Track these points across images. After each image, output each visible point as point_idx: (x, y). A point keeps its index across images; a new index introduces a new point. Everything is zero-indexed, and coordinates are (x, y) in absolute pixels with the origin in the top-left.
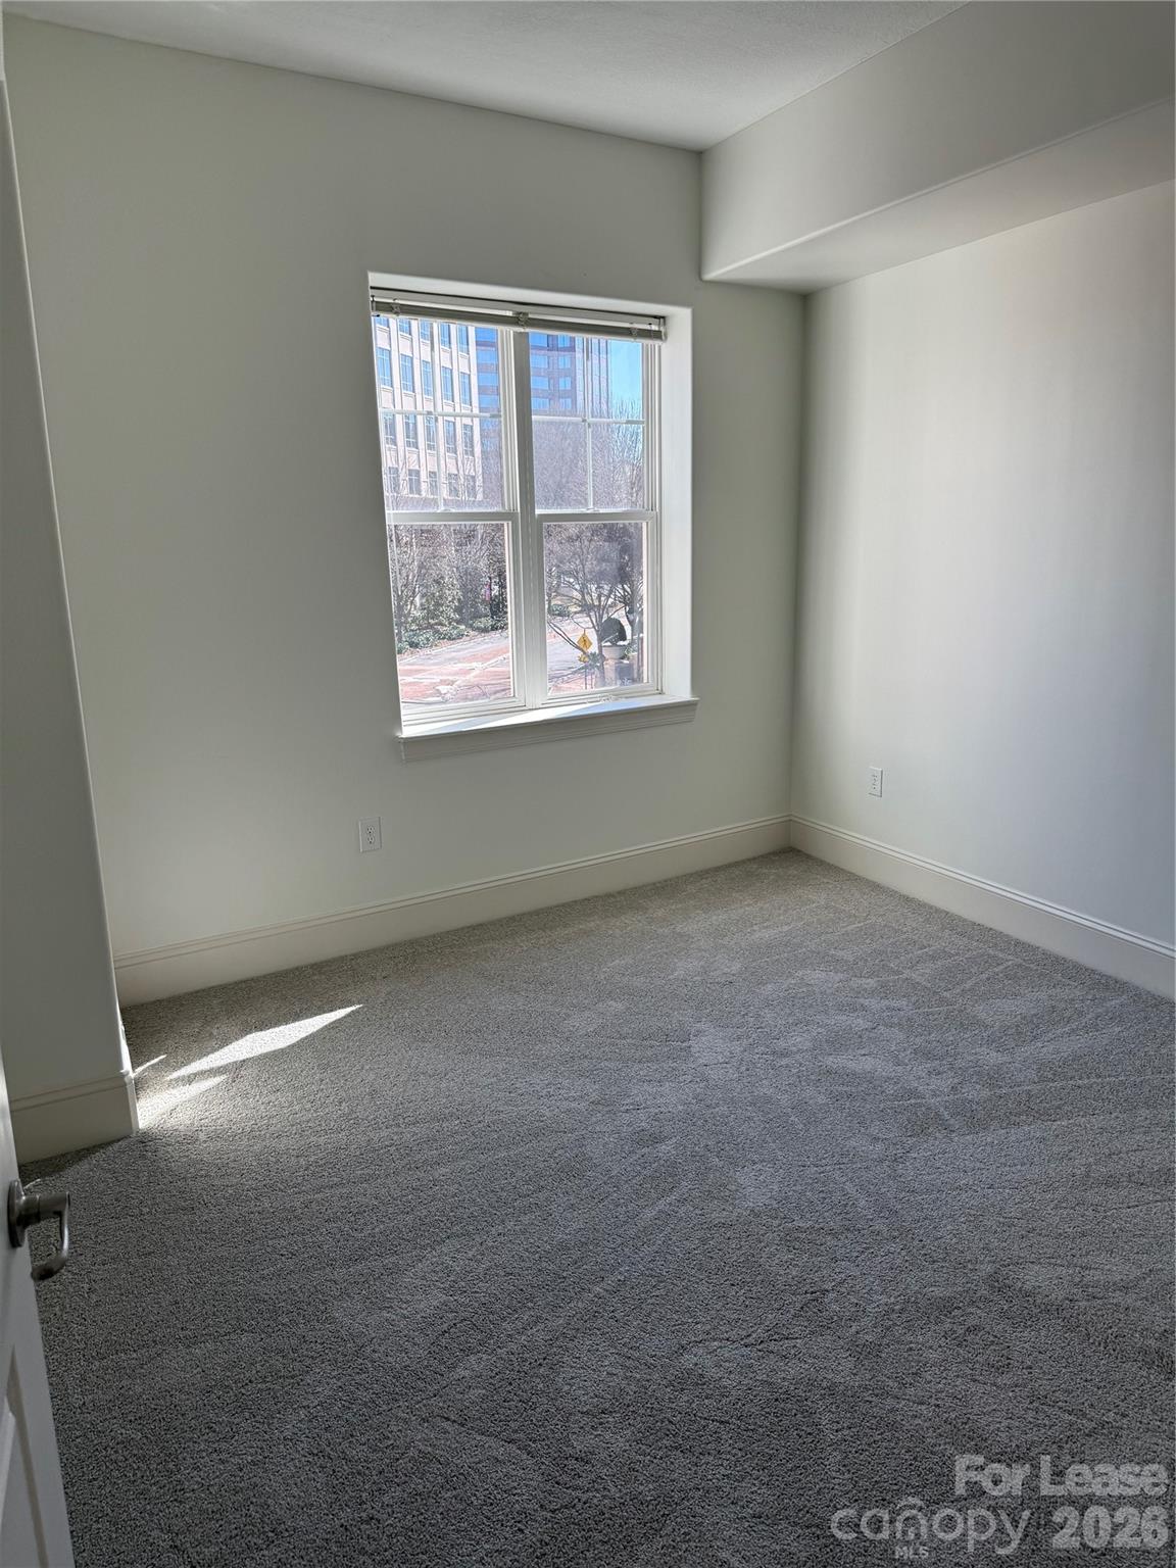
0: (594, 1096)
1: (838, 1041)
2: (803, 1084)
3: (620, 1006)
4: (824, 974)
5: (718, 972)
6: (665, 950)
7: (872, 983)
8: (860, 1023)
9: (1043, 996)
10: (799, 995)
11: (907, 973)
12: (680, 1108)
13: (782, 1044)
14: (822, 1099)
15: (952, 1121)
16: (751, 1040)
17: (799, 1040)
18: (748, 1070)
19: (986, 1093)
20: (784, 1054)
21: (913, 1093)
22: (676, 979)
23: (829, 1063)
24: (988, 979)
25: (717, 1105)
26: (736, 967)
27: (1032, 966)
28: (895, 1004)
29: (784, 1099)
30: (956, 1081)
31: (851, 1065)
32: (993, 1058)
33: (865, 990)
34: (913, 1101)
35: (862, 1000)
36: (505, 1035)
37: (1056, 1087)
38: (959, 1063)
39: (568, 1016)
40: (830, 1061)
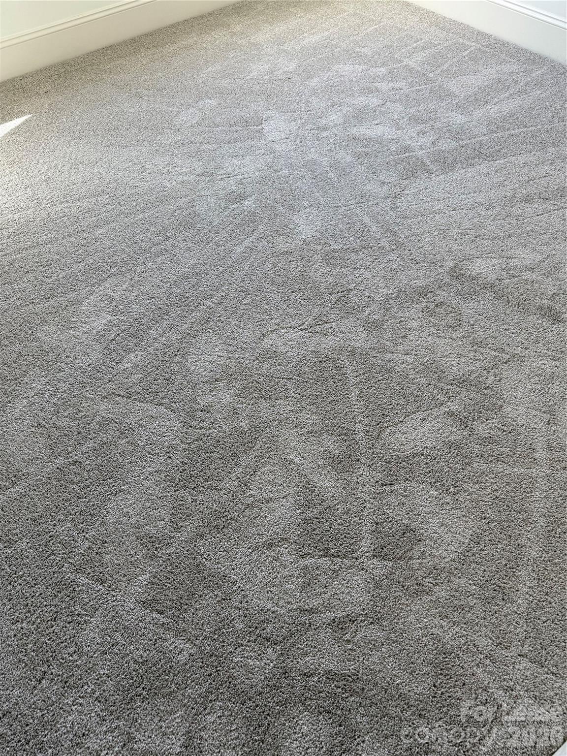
0: (199, 171)
1: (360, 116)
2: (338, 148)
3: (213, 103)
4: (352, 66)
5: (281, 71)
6: (244, 57)
7: (383, 70)
8: (375, 101)
9: (493, 71)
10: (335, 84)
11: (406, 61)
12: (257, 174)
13: (323, 121)
14: (349, 159)
15: (431, 167)
16: (303, 120)
17: (335, 117)
18: (301, 142)
19: (453, 144)
20: (326, 128)
21: (407, 149)
22: (252, 79)
23: (354, 132)
24: (458, 62)
25: (281, 169)
26: (292, 66)
27: (487, 49)
28: (398, 85)
29: (325, 161)
30: (435, 138)
31: (368, 132)
32: (458, 119)
33: (379, 76)
34: (407, 154)
35: (376, 84)
36: (136, 130)
37: (498, 137)
38: (438, 125)
39: (178, 112)
40: (355, 131)
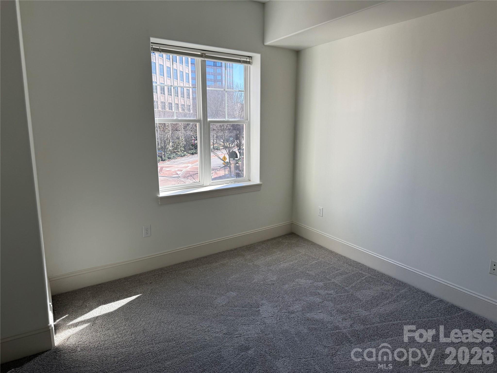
0: (225, 331)
1: (311, 307)
2: (299, 324)
3: (234, 294)
4: (305, 280)
5: (269, 280)
6: (250, 271)
7: (321, 284)
8: (318, 300)
9: (379, 288)
10: (297, 289)
11: (333, 280)
12: (256, 335)
13: (291, 309)
14: (306, 331)
15: (351, 339)
16: (281, 307)
17: (297, 307)
18: (280, 319)
19: (362, 327)
20: (293, 313)
21: (337, 328)
22: (255, 283)
23: (308, 316)
24: (360, 282)
25: (269, 334)
26: (275, 278)
27: (374, 277)
28: (330, 292)
29: (293, 331)
30: (352, 322)
31: (316, 317)
32: (364, 313)
33: (319, 287)
34: (337, 331)
35: (318, 291)
36: (193, 306)
37: (386, 324)
38: (353, 315)
39: (216, 298)
